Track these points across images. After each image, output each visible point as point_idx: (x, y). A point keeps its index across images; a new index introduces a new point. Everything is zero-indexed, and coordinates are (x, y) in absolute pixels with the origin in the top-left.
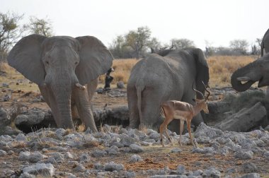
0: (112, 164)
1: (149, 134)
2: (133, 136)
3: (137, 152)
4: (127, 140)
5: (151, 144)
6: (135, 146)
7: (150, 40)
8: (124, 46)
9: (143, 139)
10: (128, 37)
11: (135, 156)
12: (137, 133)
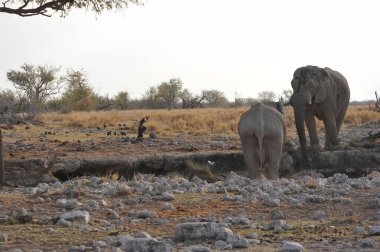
0: (145, 211)
1: (180, 183)
2: (165, 184)
3: (169, 200)
4: (159, 188)
5: (182, 192)
6: (167, 194)
7: (182, 91)
8: (156, 97)
9: (174, 187)
10: (160, 88)
11: (167, 204)
12: (169, 182)
